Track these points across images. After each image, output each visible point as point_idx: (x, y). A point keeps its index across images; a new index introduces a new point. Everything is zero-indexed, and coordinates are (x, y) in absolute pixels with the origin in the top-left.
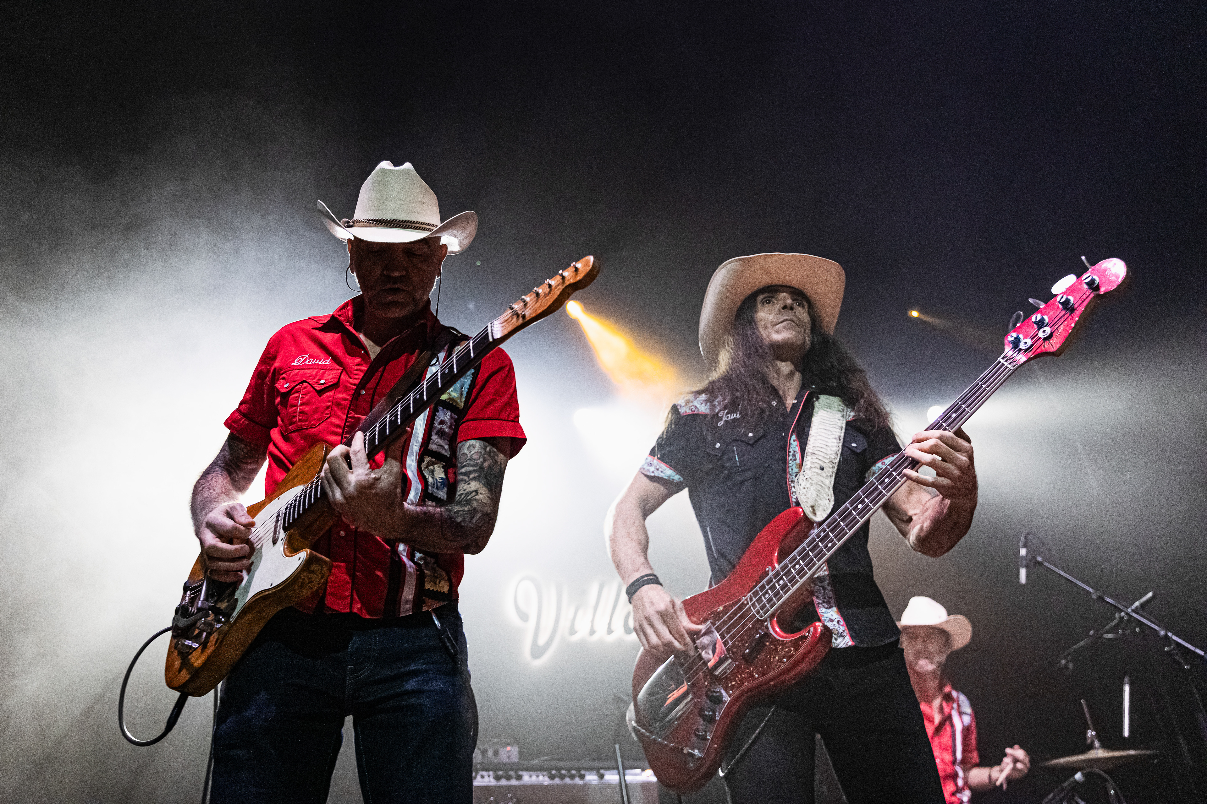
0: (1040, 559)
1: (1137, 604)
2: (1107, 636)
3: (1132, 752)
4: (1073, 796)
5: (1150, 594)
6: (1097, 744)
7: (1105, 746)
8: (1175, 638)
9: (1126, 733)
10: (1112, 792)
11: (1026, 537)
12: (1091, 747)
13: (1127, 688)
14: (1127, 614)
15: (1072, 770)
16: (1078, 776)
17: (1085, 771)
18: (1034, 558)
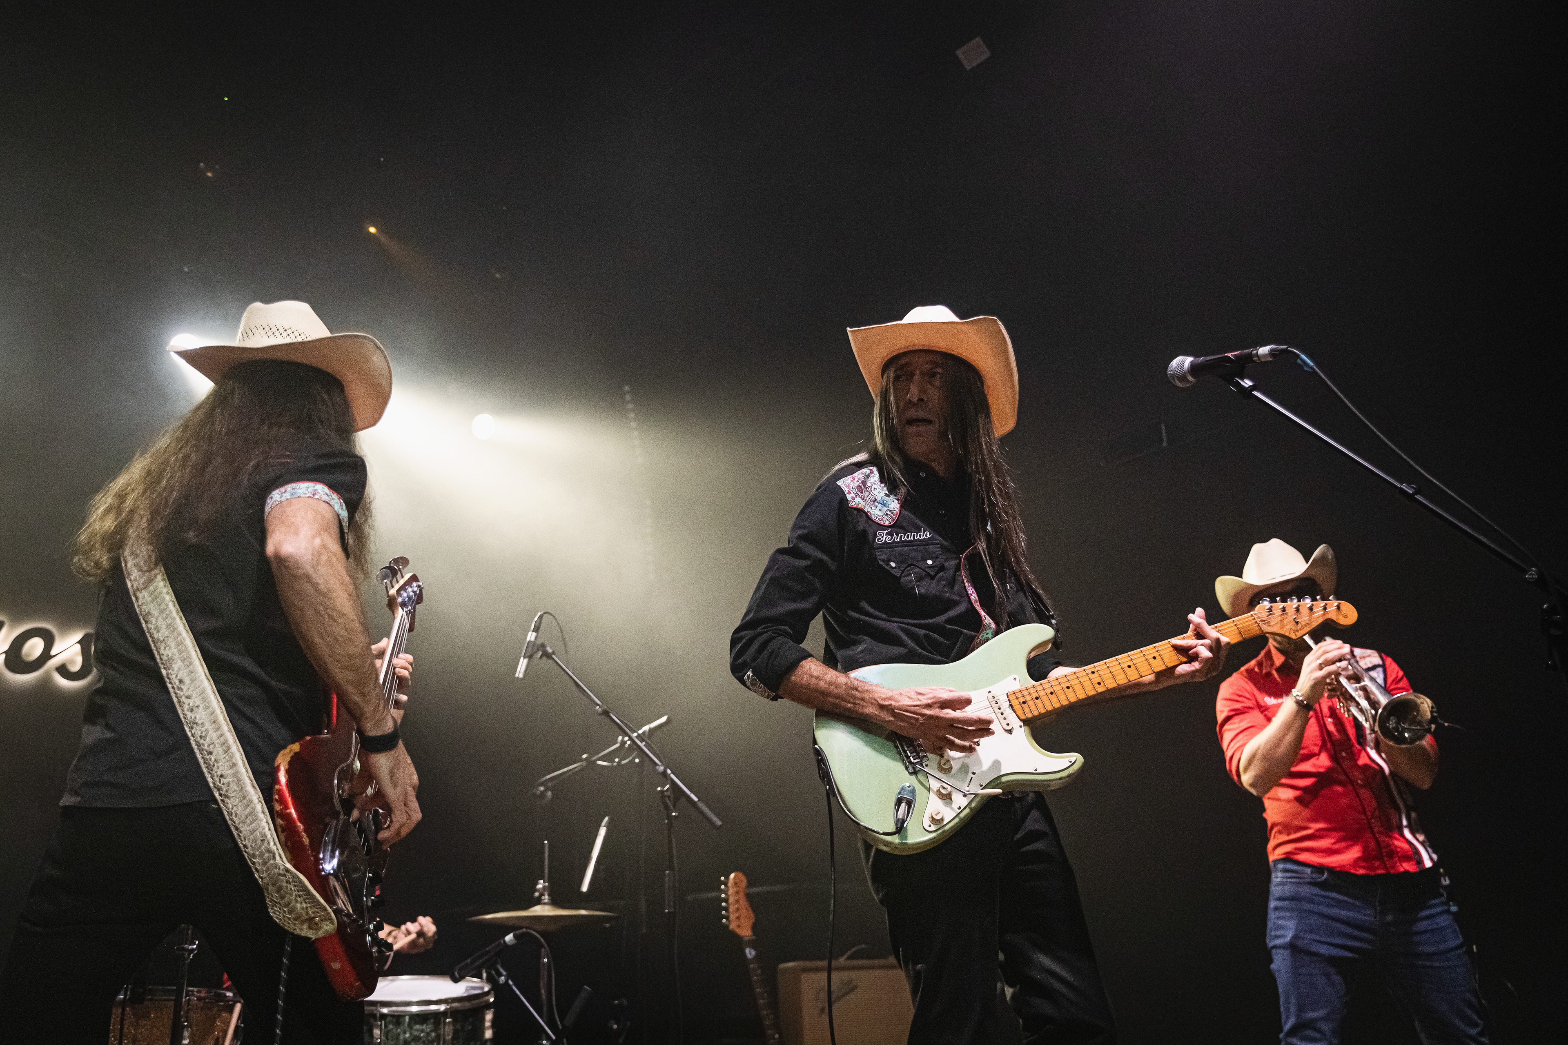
0: (549, 650)
1: (646, 728)
2: (599, 762)
3: (583, 912)
4: (496, 963)
5: (664, 719)
6: (546, 898)
7: (555, 902)
8: (672, 776)
9: (585, 888)
10: (546, 960)
11: (541, 617)
12: (538, 901)
13: (603, 831)
14: (631, 739)
15: (504, 927)
16: (509, 938)
17: (518, 932)
18: (543, 646)
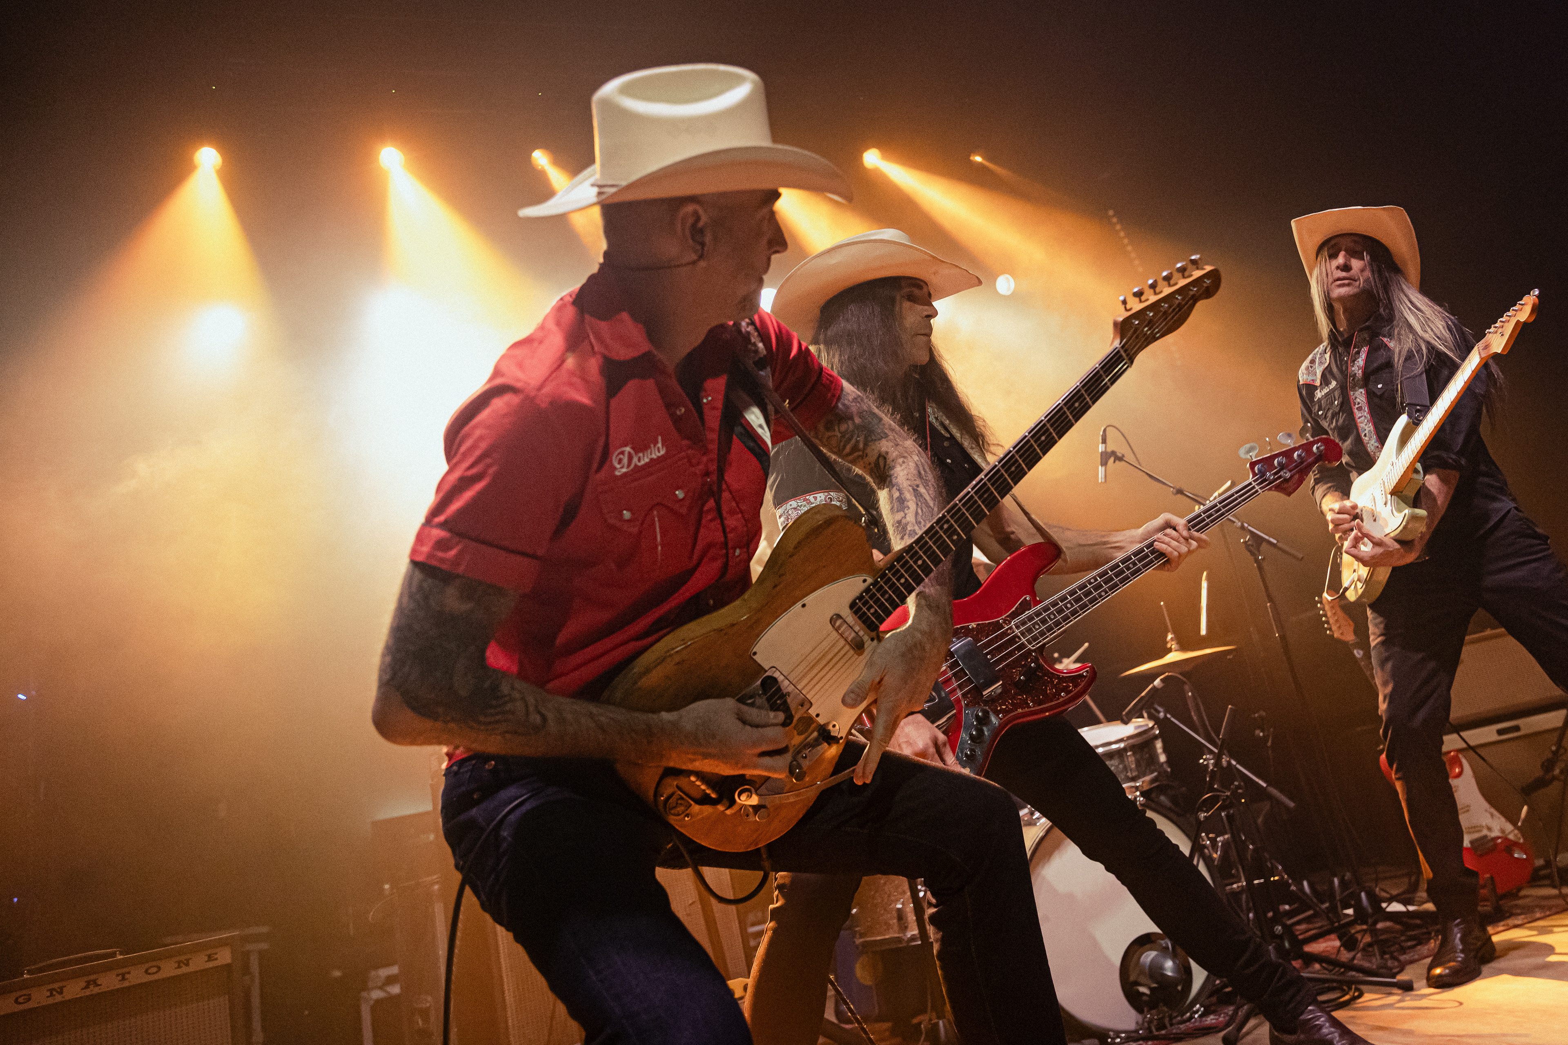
0: (1120, 454)
1: (1216, 495)
3: (1208, 650)
4: (1153, 703)
5: (1228, 484)
6: (1176, 646)
8: (1250, 528)
9: (1203, 631)
10: (1190, 694)
11: (1105, 431)
12: (1170, 650)
13: (1205, 584)
15: (1150, 676)
16: (1157, 682)
17: (1162, 676)
18: (1113, 452)
